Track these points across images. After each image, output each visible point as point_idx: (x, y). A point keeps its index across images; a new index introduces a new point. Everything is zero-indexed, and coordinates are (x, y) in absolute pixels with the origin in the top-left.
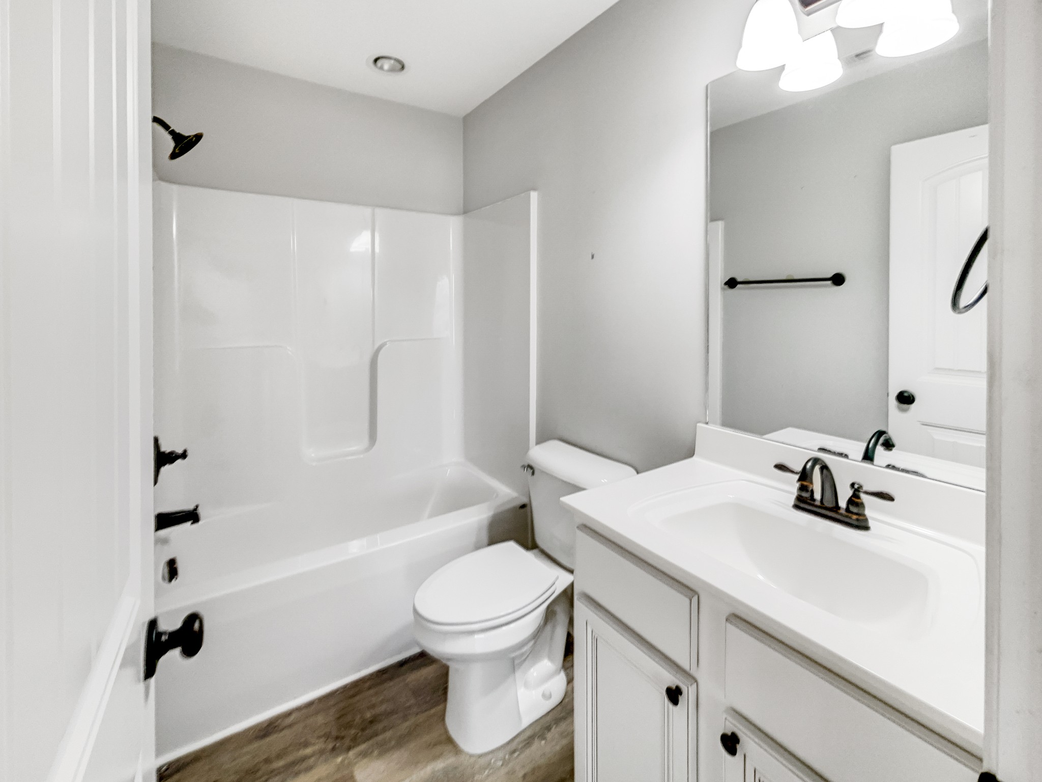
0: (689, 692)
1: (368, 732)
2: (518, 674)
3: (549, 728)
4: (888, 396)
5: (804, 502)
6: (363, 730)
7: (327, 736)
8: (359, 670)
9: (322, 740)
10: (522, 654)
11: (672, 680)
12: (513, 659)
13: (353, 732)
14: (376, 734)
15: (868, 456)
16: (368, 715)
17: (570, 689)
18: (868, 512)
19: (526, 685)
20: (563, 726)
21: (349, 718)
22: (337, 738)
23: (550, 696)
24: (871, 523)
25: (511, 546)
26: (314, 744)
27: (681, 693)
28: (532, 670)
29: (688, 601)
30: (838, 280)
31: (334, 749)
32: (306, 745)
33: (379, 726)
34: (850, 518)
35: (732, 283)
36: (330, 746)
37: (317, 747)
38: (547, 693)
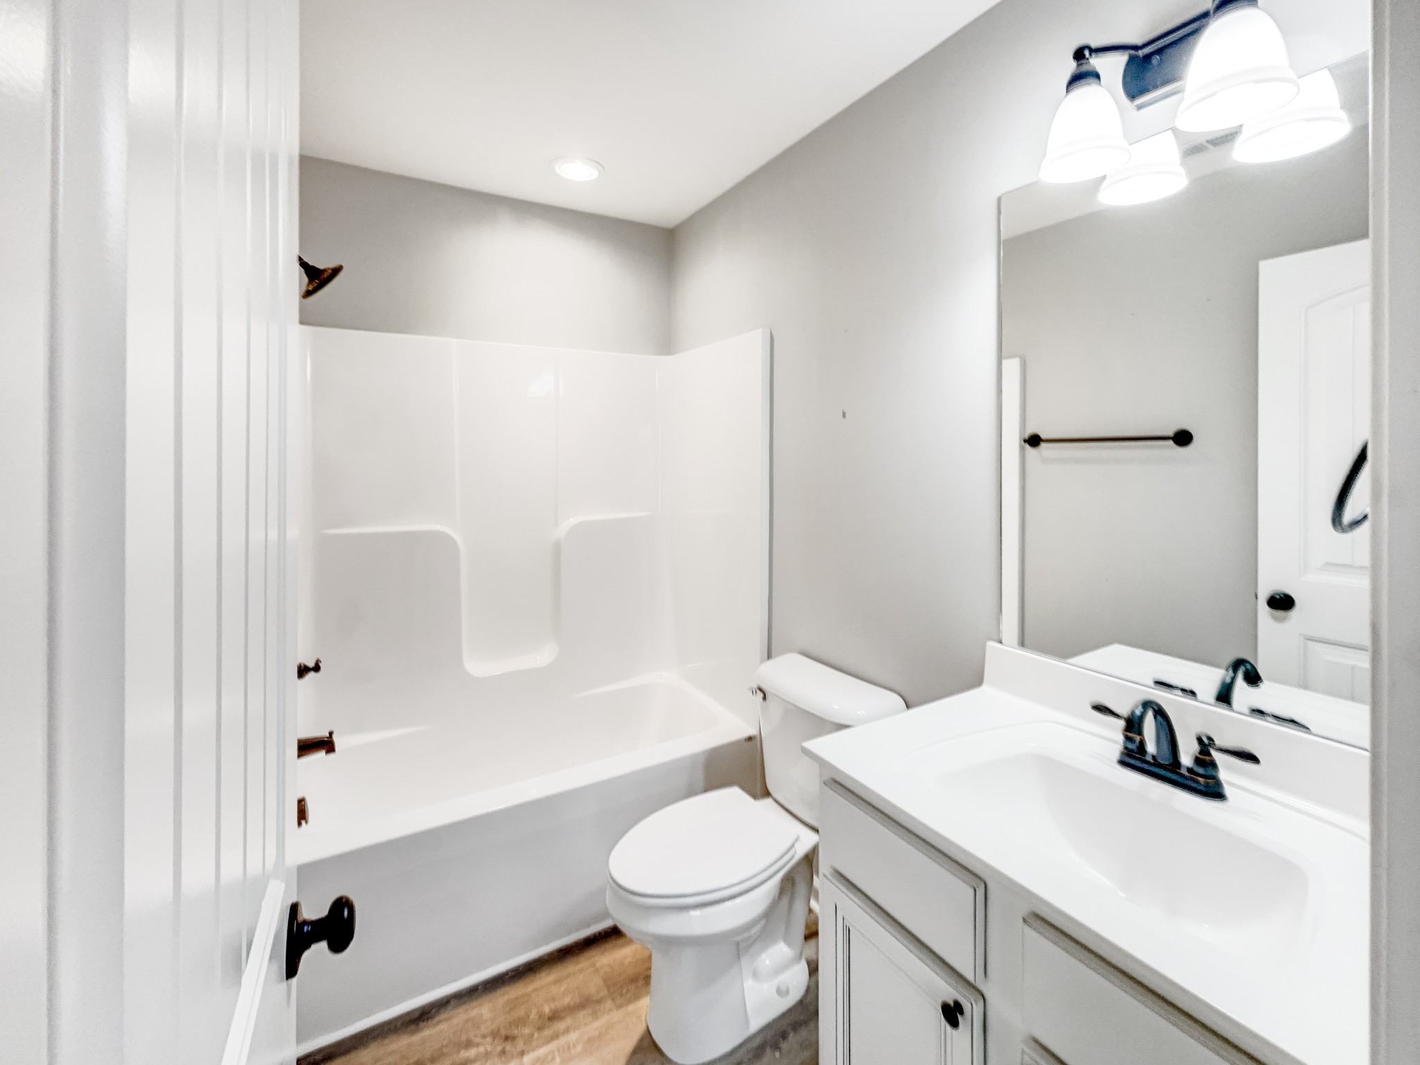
0: (972, 1009)
1: (547, 1033)
2: (745, 961)
3: (784, 1036)
4: (1257, 598)
5: (1133, 758)
6: (540, 1029)
7: (495, 1034)
8: (537, 947)
9: (489, 1039)
10: (749, 938)
11: (950, 992)
12: (738, 944)
13: (526, 1031)
14: (556, 1036)
15: (1224, 696)
16: (547, 1010)
17: (813, 983)
18: (1223, 775)
19: (755, 975)
20: (804, 1033)
21: (521, 1012)
22: (507, 1038)
23: (787, 992)
24: (1228, 790)
25: (734, 794)
26: (478, 1045)
27: (962, 1013)
28: (763, 956)
29: (972, 891)
30: (1183, 438)
31: (503, 1052)
32: (469, 1044)
33: (561, 1026)
34: (1198, 782)
35: (1034, 441)
36: (499, 1048)
37: (482, 1049)
38: (783, 988)
